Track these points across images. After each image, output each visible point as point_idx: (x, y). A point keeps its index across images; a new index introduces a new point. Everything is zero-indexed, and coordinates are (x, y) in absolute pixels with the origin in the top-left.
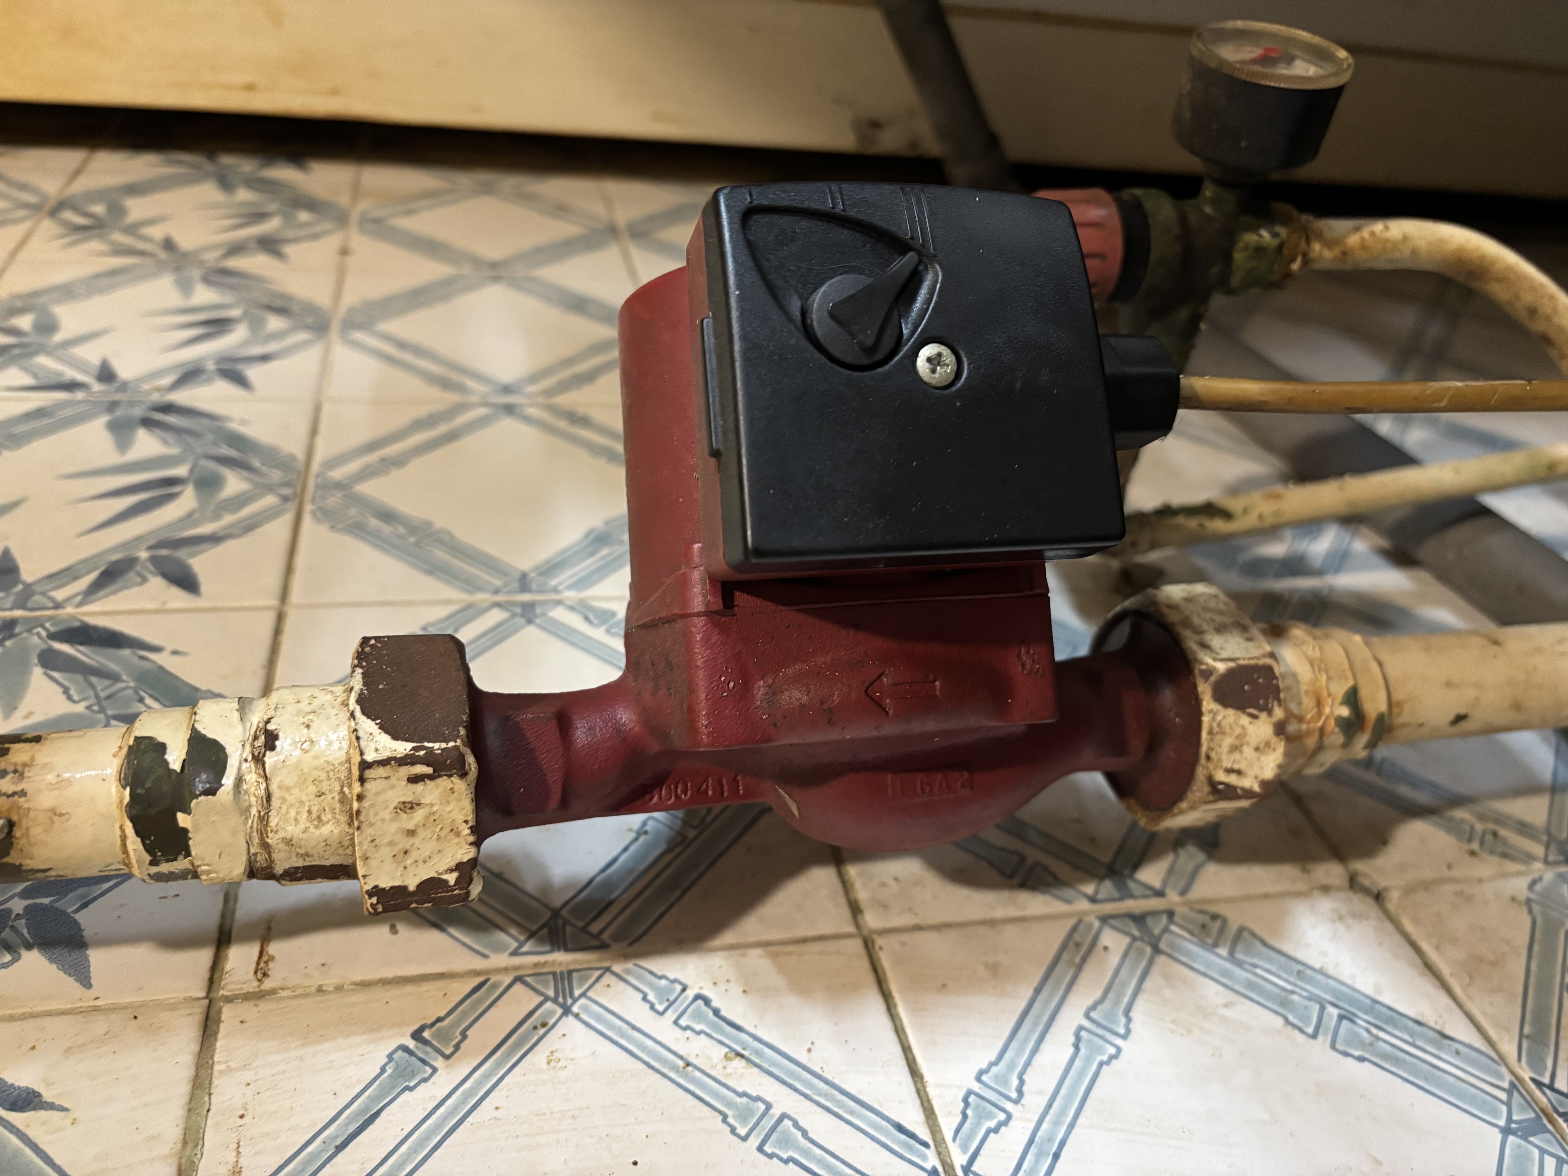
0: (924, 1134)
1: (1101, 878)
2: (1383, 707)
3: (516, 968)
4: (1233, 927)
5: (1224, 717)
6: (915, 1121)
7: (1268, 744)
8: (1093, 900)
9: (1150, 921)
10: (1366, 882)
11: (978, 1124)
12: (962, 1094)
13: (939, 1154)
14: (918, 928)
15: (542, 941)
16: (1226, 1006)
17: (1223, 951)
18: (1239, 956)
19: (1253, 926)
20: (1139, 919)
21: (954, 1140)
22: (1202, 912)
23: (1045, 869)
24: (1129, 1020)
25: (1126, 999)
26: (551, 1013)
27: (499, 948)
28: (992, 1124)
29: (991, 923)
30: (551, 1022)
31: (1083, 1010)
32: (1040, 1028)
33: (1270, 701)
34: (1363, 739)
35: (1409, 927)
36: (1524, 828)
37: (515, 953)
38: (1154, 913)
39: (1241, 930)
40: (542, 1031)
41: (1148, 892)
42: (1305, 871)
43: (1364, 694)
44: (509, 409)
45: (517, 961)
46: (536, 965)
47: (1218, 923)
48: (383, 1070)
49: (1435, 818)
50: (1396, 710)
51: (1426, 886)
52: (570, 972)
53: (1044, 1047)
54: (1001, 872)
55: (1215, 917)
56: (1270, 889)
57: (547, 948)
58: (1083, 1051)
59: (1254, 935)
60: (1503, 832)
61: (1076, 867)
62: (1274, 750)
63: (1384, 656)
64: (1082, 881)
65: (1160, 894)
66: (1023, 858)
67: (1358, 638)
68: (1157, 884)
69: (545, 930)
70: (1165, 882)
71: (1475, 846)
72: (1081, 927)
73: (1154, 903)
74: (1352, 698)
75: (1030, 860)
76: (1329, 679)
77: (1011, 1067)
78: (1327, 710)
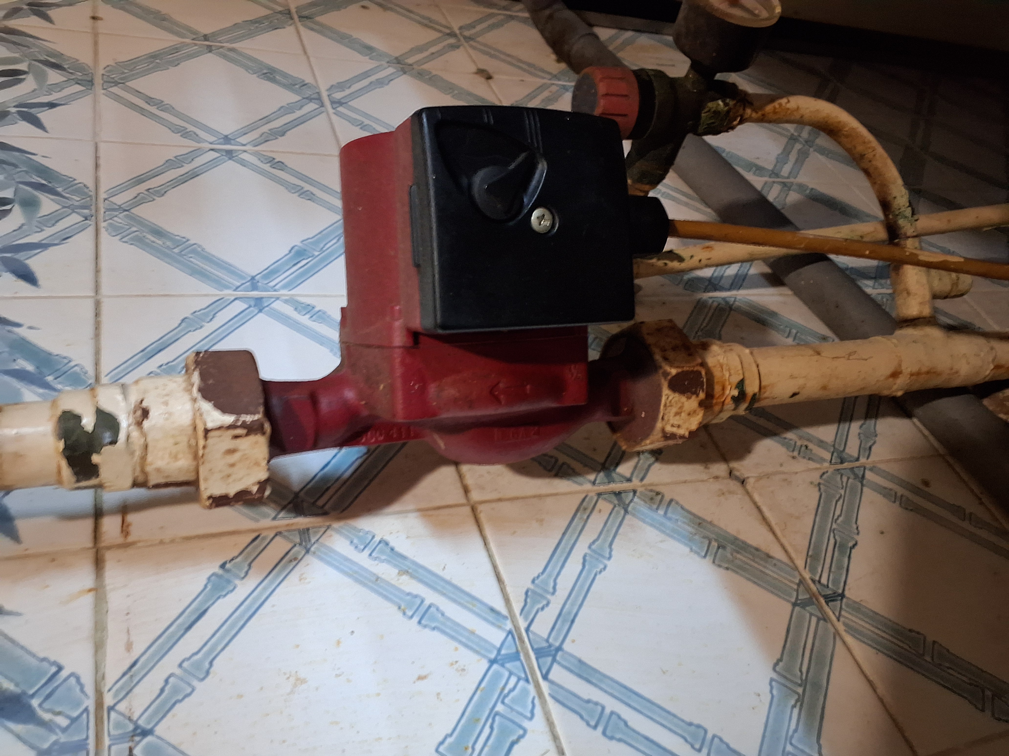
0: (504, 611)
1: (599, 471)
2: (756, 390)
3: (276, 527)
4: (667, 498)
5: (673, 398)
6: (500, 605)
7: (695, 412)
8: (594, 483)
9: (623, 495)
10: (737, 474)
11: (532, 607)
12: (524, 590)
13: (513, 622)
14: (500, 500)
15: (290, 511)
16: (661, 542)
17: (661, 512)
18: (669, 514)
19: (677, 498)
20: (618, 494)
21: (521, 614)
22: (651, 491)
23: (569, 466)
24: (611, 550)
25: (610, 539)
26: (299, 552)
27: (265, 516)
28: (540, 606)
29: (539, 496)
30: (300, 557)
31: (587, 545)
32: (565, 555)
33: (698, 389)
34: (744, 406)
35: (757, 497)
36: (821, 443)
37: (274, 518)
38: (625, 491)
39: (671, 501)
40: (294, 563)
41: (622, 479)
42: (706, 468)
43: (747, 382)
44: (230, 154)
45: (276, 523)
46: (288, 525)
47: (660, 497)
48: (206, 586)
49: (777, 438)
50: (762, 390)
51: (768, 476)
52: (308, 529)
53: (567, 564)
54: (545, 468)
55: (658, 494)
56: (688, 478)
57: (293, 515)
58: (587, 567)
59: (677, 503)
60: (811, 446)
61: (585, 465)
62: (698, 415)
63: (760, 361)
64: (588, 473)
65: (629, 480)
66: (557, 460)
67: (747, 351)
68: (628, 475)
69: (291, 505)
70: (632, 474)
71: (796, 454)
72: (587, 499)
73: (626, 485)
74: (741, 385)
75: (560, 462)
76: (730, 375)
77: (549, 576)
78: (727, 392)
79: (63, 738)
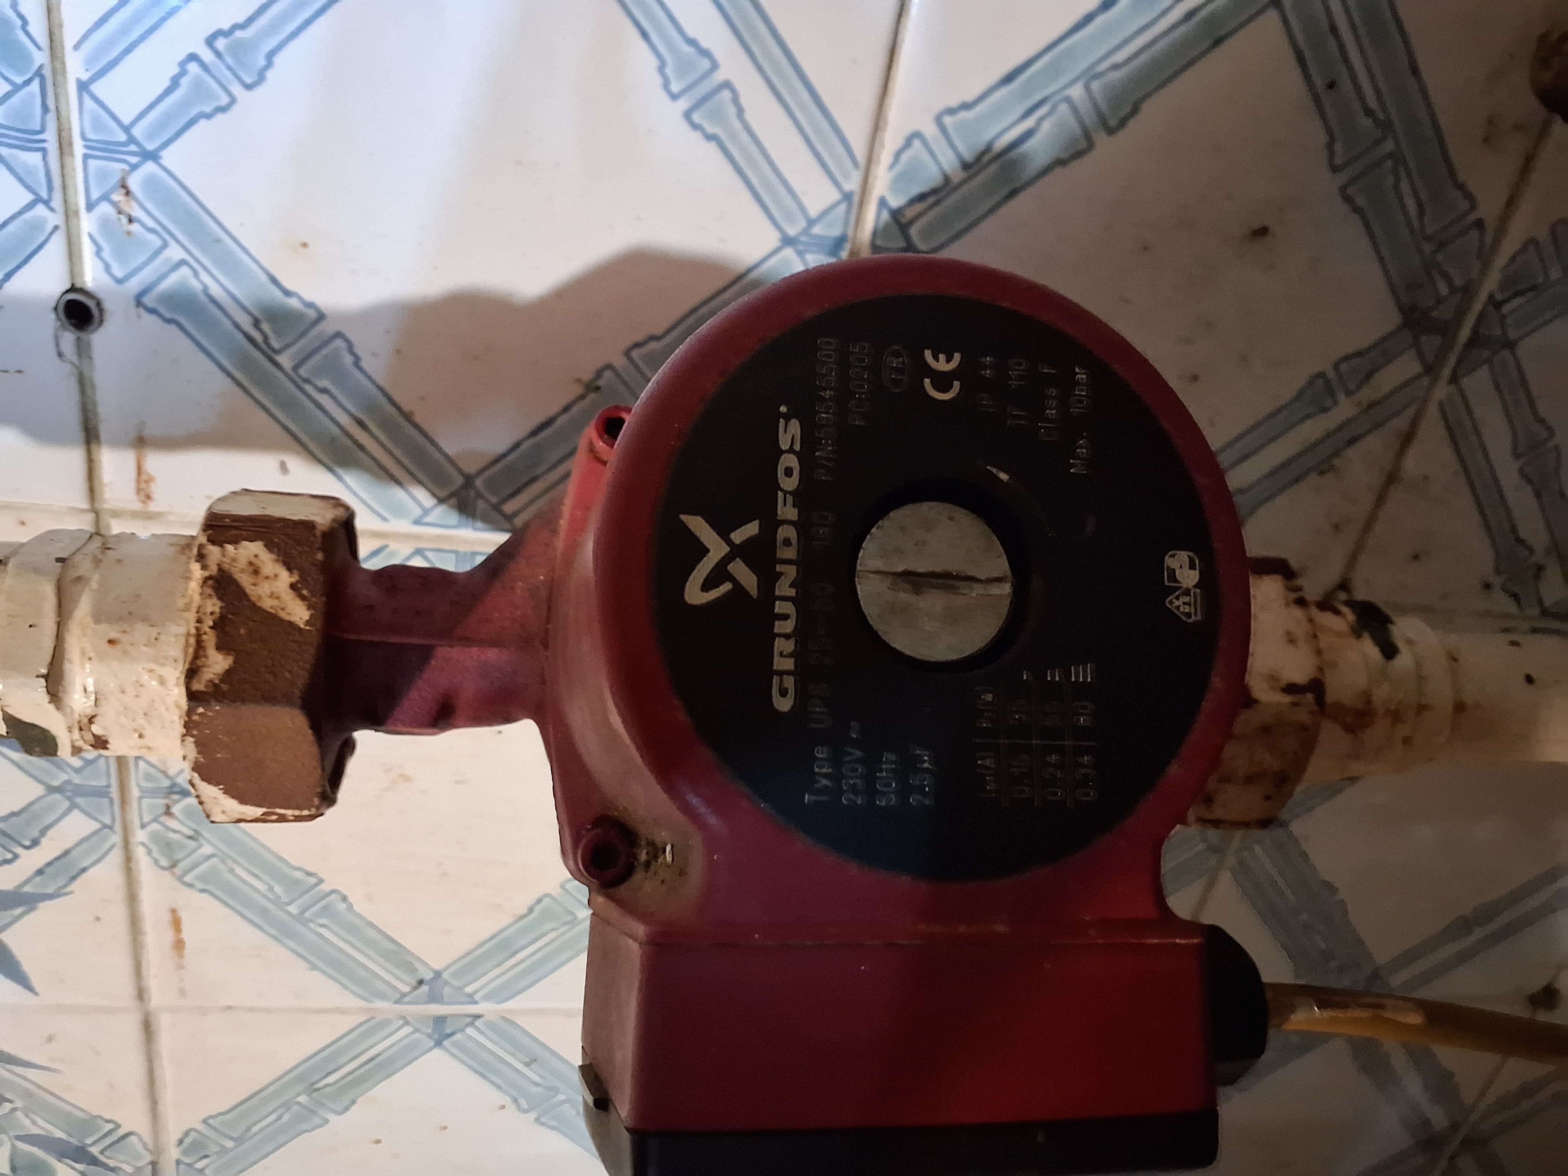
45: (419, 530)
79: (77, 780)
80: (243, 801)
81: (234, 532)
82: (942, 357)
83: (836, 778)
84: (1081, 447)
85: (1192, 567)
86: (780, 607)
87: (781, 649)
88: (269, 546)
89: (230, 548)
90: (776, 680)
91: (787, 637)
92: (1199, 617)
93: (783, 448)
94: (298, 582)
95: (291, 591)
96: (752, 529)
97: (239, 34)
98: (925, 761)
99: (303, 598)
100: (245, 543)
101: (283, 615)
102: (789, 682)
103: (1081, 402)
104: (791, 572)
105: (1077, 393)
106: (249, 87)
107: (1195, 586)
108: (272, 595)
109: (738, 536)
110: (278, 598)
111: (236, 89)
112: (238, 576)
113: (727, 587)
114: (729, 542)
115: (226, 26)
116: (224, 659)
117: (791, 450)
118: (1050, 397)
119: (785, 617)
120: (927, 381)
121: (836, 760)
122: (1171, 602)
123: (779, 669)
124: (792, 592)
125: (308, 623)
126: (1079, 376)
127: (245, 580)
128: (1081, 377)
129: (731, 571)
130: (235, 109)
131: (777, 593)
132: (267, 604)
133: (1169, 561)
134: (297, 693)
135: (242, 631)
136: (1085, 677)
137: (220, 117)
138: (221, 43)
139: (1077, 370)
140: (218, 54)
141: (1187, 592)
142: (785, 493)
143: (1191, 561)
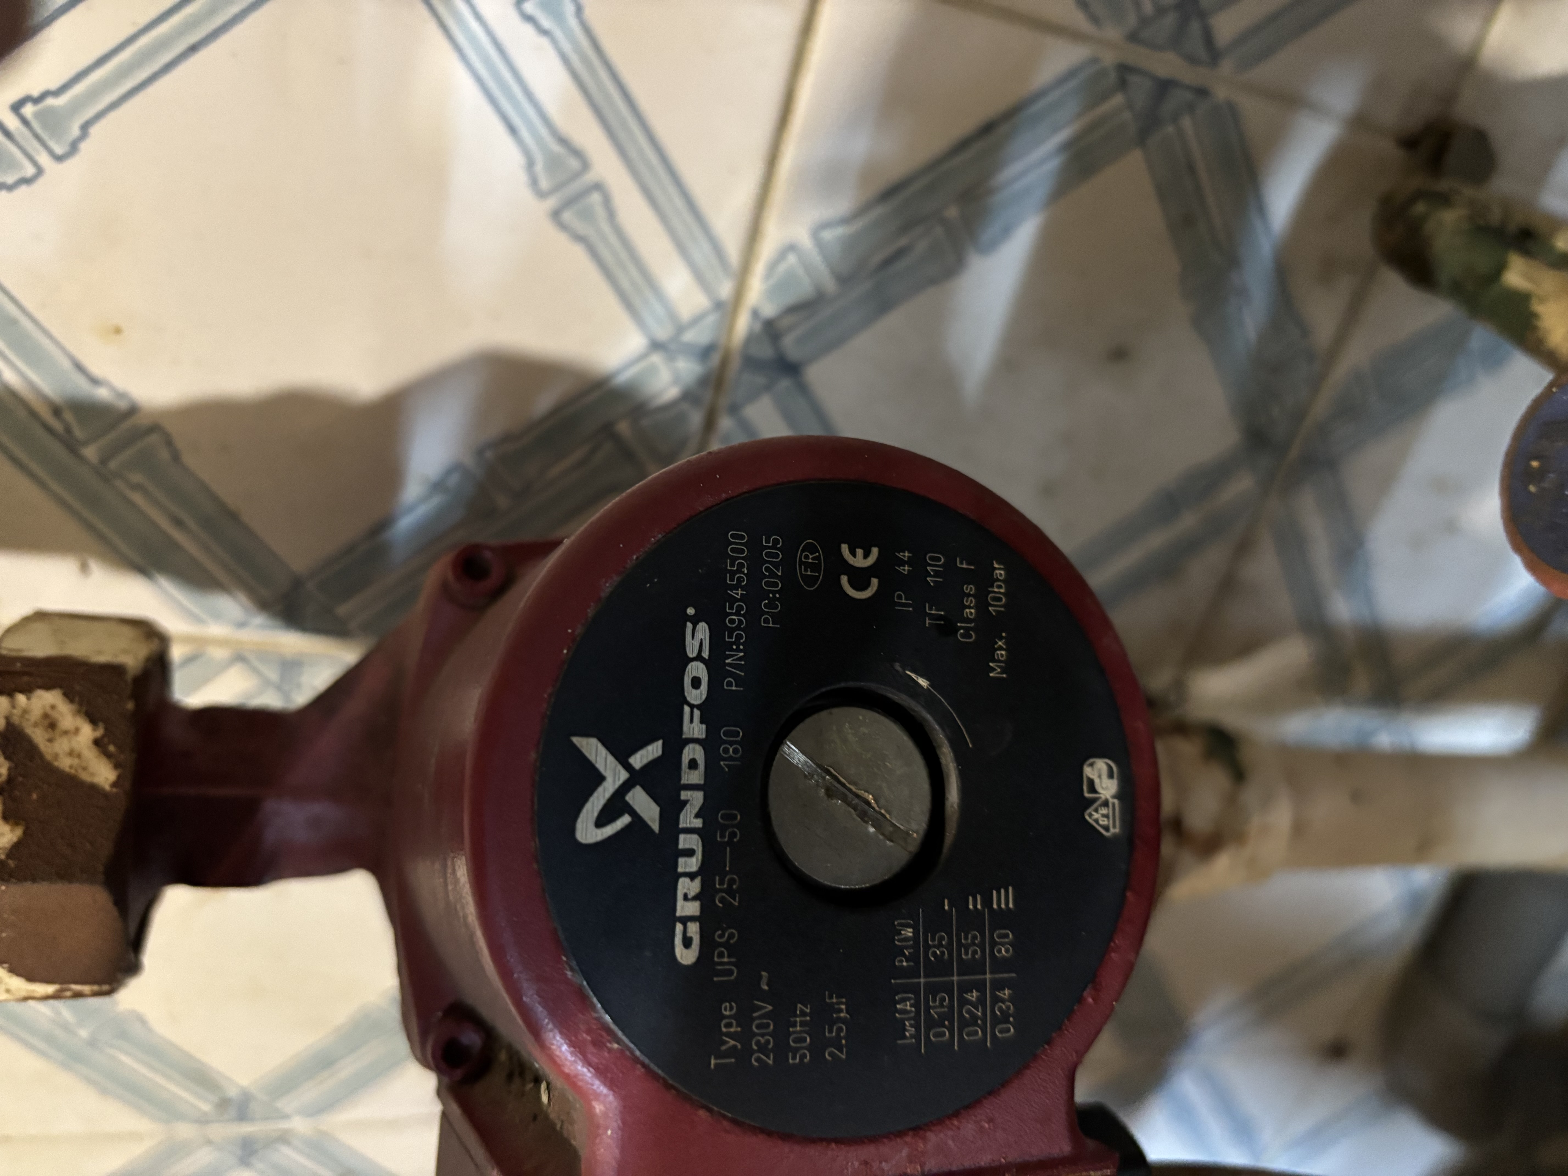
80: (31, 978)
81: (26, 679)
82: (860, 552)
83: (745, 1037)
84: (1001, 648)
85: (1111, 776)
86: (686, 841)
87: (685, 891)
88: (69, 696)
89: (21, 698)
90: (679, 927)
91: (692, 876)
92: (1117, 830)
93: (691, 655)
94: (103, 737)
95: (93, 747)
96: (653, 750)
97: (50, 101)
98: (841, 1011)
99: (108, 755)
100: (40, 693)
101: (85, 777)
102: (694, 929)
103: (1000, 599)
104: (696, 799)
105: (996, 590)
106: (59, 159)
107: (1114, 797)
108: (71, 753)
109: (638, 760)
110: (79, 756)
111: (44, 159)
112: (29, 731)
113: (626, 819)
114: (628, 767)
115: (35, 93)
116: (12, 830)
117: (699, 658)
118: (969, 595)
119: (690, 853)
120: (844, 579)
121: (744, 1017)
122: (1090, 815)
123: (684, 914)
124: (698, 823)
125: (114, 785)
126: (997, 572)
127: (39, 736)
128: (1000, 573)
129: (631, 802)
130: (41, 181)
131: (682, 825)
132: (65, 763)
133: (1088, 771)
134: (101, 868)
135: (35, 796)
136: (1007, 903)
137: (23, 189)
138: (28, 110)
139: (996, 566)
140: (25, 122)
141: (1106, 804)
142: (692, 707)
143: (1110, 769)
